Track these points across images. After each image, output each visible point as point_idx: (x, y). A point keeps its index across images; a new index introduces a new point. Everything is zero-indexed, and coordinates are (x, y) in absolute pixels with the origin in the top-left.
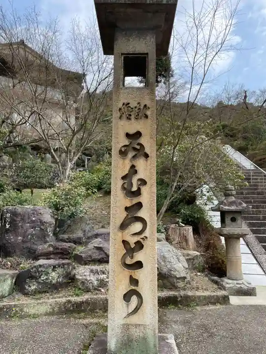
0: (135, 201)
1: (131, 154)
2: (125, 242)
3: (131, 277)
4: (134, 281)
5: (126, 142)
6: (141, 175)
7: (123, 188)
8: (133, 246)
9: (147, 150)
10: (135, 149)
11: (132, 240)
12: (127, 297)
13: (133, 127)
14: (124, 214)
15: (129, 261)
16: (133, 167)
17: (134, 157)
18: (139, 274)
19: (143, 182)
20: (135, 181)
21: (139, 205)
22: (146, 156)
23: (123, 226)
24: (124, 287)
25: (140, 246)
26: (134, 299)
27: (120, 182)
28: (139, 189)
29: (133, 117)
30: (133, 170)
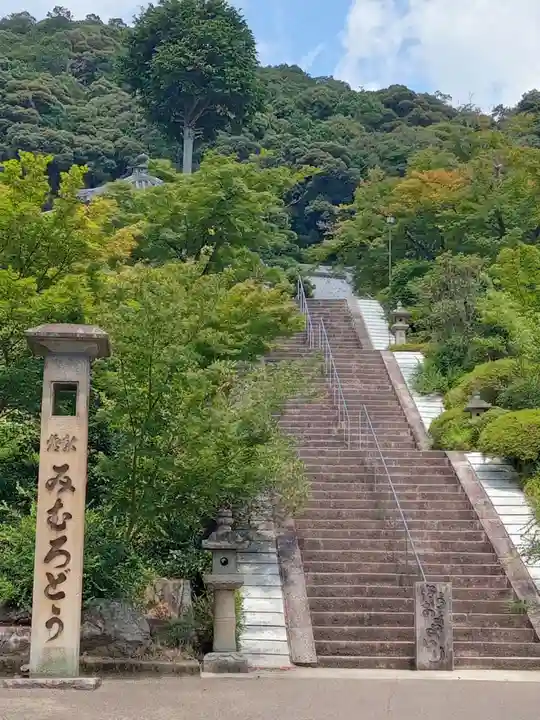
0: (60, 534)
1: (58, 487)
2: (49, 575)
3: (54, 606)
4: (56, 610)
5: (53, 474)
6: (66, 508)
7: (49, 522)
8: (56, 578)
9: (74, 484)
10: (62, 482)
11: (56, 573)
12: (49, 625)
13: (60, 459)
14: (49, 548)
15: (52, 592)
16: (59, 500)
17: (61, 490)
18: (60, 604)
19: (69, 516)
20: (60, 514)
21: (64, 539)
22: (73, 489)
23: (47, 559)
24: (48, 615)
25: (62, 578)
26: (56, 626)
27: (47, 516)
28: (64, 523)
29: (61, 449)
30: (59, 504)
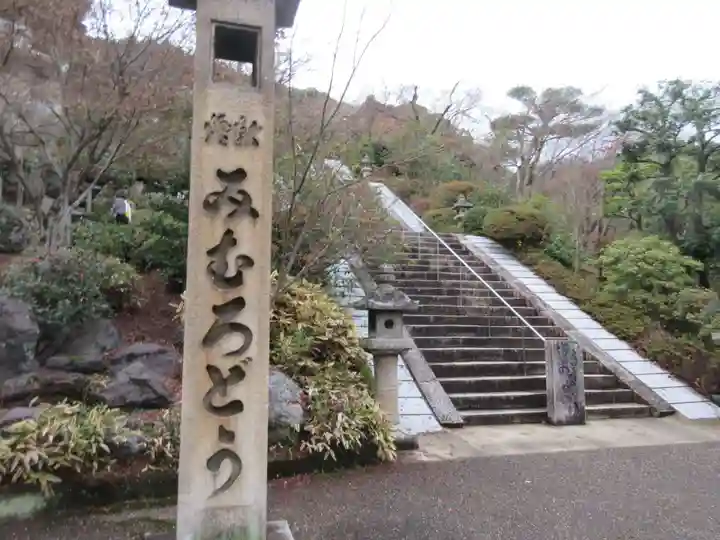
0: (232, 295)
1: (226, 209)
2: (212, 369)
3: (221, 428)
4: (227, 435)
5: (218, 186)
6: (244, 248)
7: (210, 271)
8: (226, 374)
9: (256, 204)
10: (233, 200)
11: (225, 366)
12: (214, 463)
13: (231, 159)
14: (210, 319)
15: (219, 401)
16: (229, 232)
17: (232, 215)
18: (236, 423)
19: (248, 261)
20: (232, 258)
21: (240, 303)
22: (254, 214)
23: (209, 340)
24: (209, 445)
25: (238, 373)
26: (227, 467)
27: (205, 260)
28: (239, 274)
29: (230, 141)
30: (229, 238)
